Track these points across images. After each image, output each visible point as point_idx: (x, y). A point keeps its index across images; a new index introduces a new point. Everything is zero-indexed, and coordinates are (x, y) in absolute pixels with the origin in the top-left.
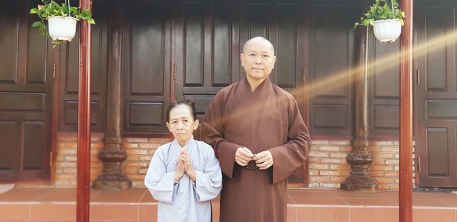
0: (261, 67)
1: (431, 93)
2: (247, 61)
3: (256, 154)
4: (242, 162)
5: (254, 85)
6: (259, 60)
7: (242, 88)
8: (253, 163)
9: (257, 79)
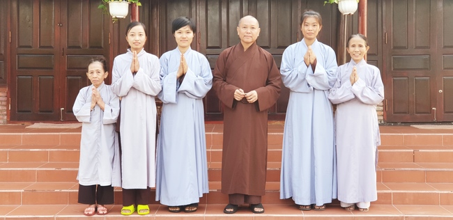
0: (250, 35)
1: (396, 50)
2: (241, 31)
3: (247, 92)
4: (238, 98)
5: (246, 47)
6: (249, 30)
7: (238, 49)
8: (245, 99)
9: (248, 43)
